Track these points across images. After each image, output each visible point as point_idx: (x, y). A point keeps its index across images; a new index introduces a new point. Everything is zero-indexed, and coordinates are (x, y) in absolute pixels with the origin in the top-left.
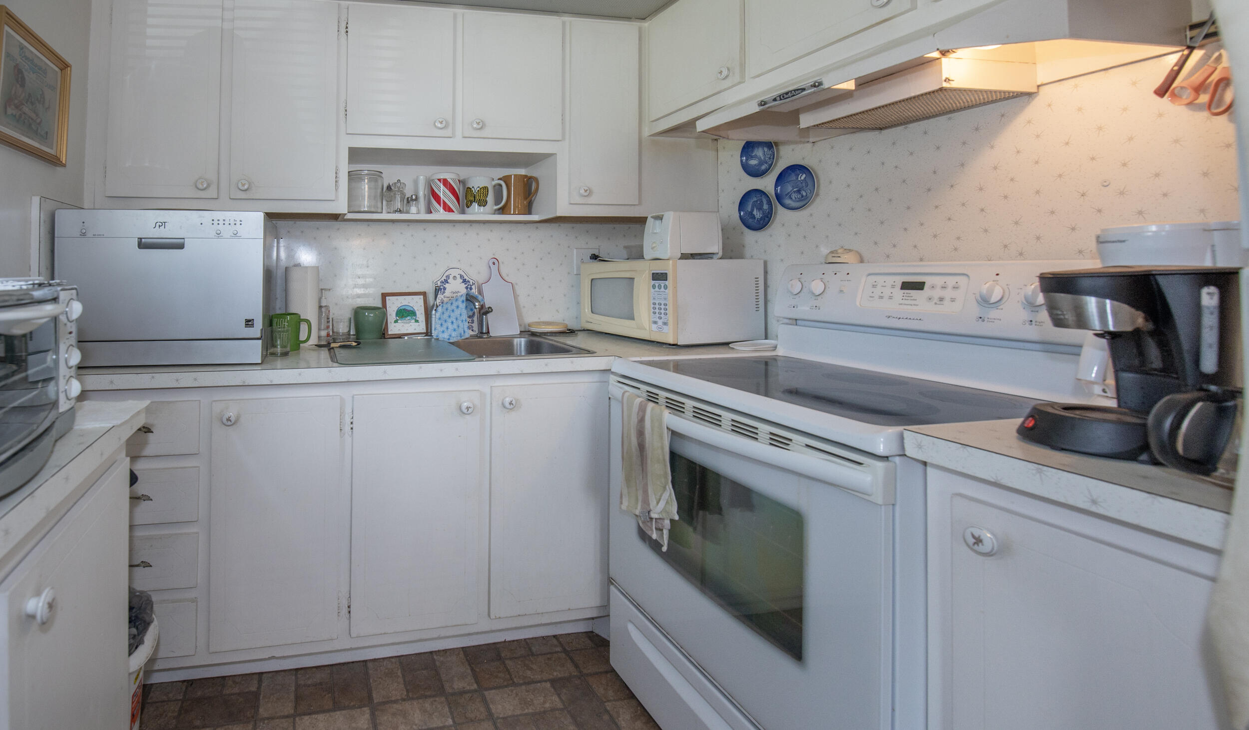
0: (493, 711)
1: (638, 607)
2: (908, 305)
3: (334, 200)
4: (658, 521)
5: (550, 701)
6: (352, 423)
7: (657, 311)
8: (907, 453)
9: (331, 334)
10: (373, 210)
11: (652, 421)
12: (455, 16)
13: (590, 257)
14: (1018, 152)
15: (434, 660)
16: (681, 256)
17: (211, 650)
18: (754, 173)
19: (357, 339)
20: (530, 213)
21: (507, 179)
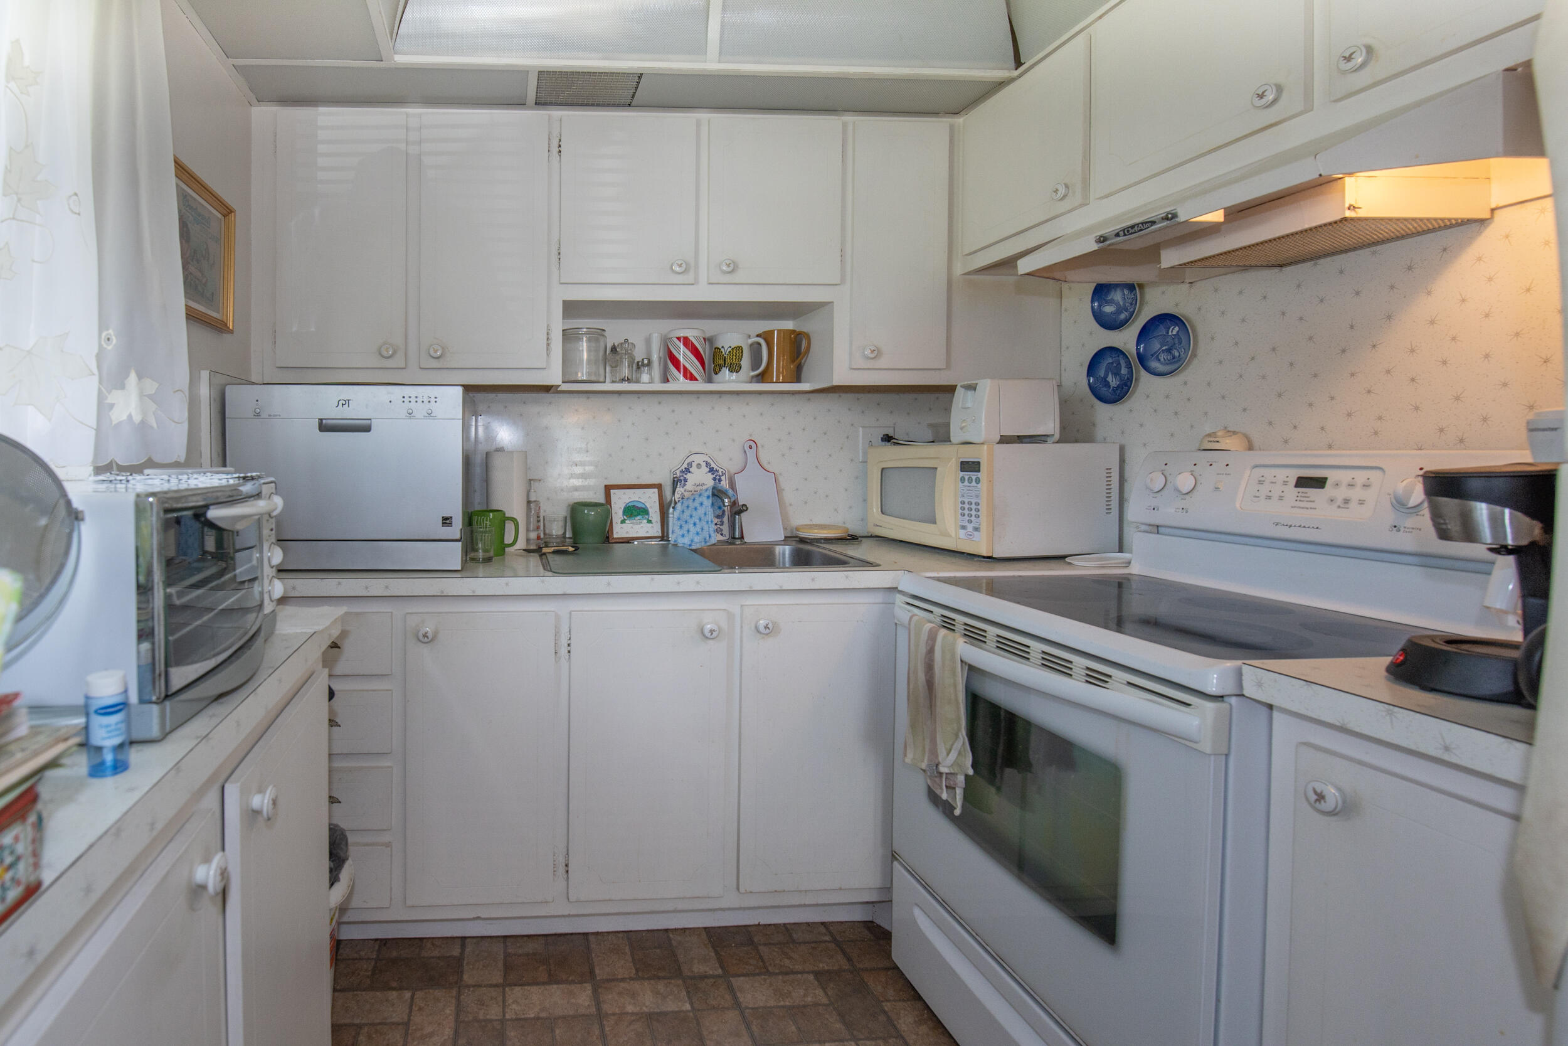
0: (741, 1000)
1: (926, 887)
2: (1303, 508)
3: (545, 368)
4: (949, 776)
5: (811, 995)
6: (569, 645)
7: (966, 512)
8: (1246, 693)
9: (542, 536)
10: (593, 378)
11: (943, 652)
12: (698, 124)
13: (882, 438)
14: (1464, 300)
15: (670, 940)
16: (1000, 440)
17: (409, 903)
18: (1109, 324)
19: (575, 543)
20: (798, 379)
21: (767, 336)
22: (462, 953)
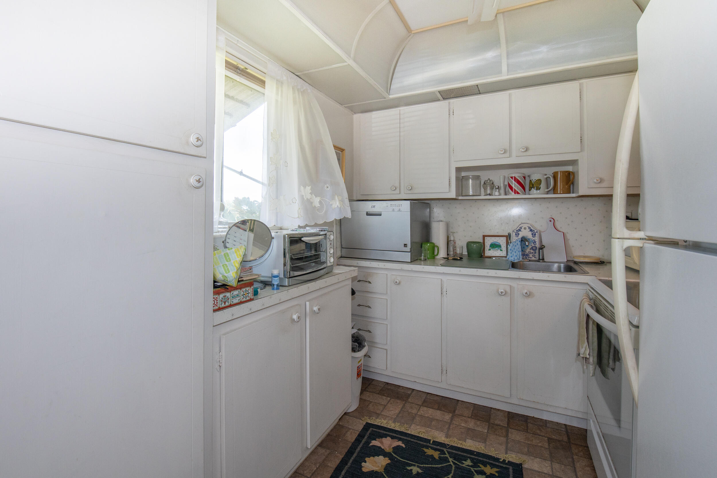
0: (509, 436)
3: (447, 192)
4: (586, 359)
5: (542, 444)
6: (446, 291)
9: (454, 253)
10: (475, 194)
12: (510, 95)
17: (392, 370)
20: (570, 192)
21: (555, 174)
22: (411, 393)
